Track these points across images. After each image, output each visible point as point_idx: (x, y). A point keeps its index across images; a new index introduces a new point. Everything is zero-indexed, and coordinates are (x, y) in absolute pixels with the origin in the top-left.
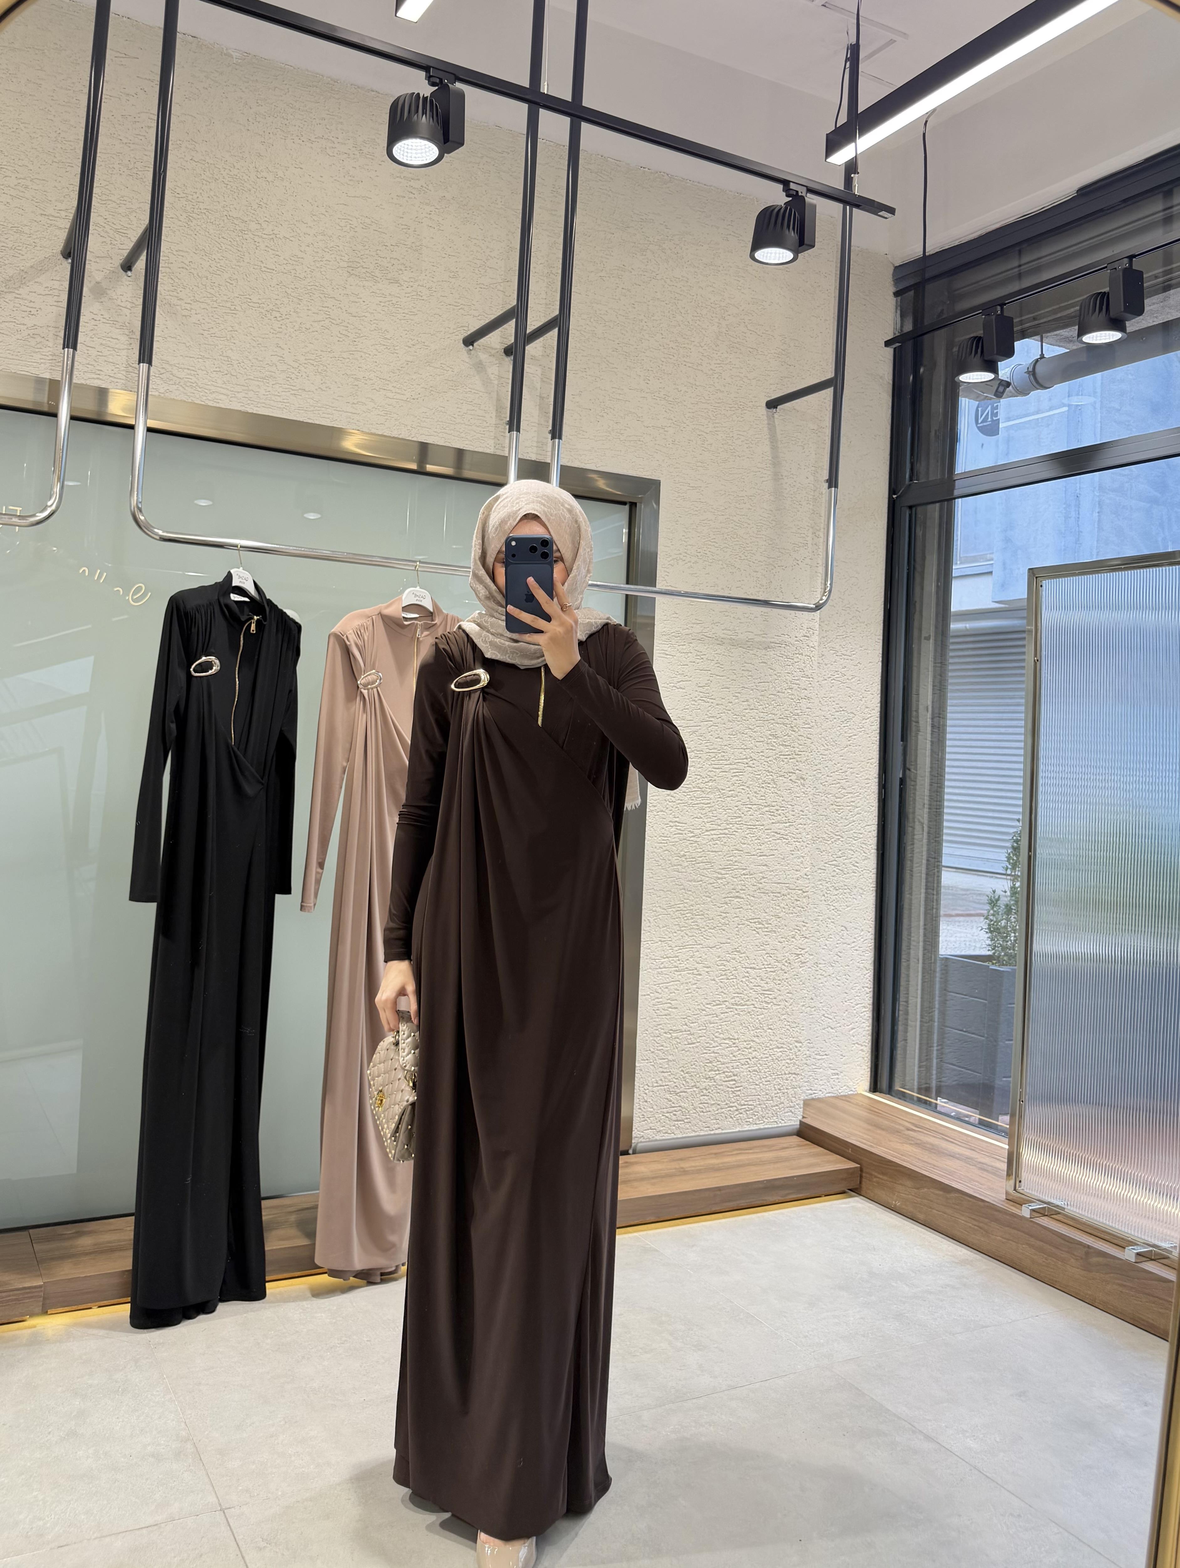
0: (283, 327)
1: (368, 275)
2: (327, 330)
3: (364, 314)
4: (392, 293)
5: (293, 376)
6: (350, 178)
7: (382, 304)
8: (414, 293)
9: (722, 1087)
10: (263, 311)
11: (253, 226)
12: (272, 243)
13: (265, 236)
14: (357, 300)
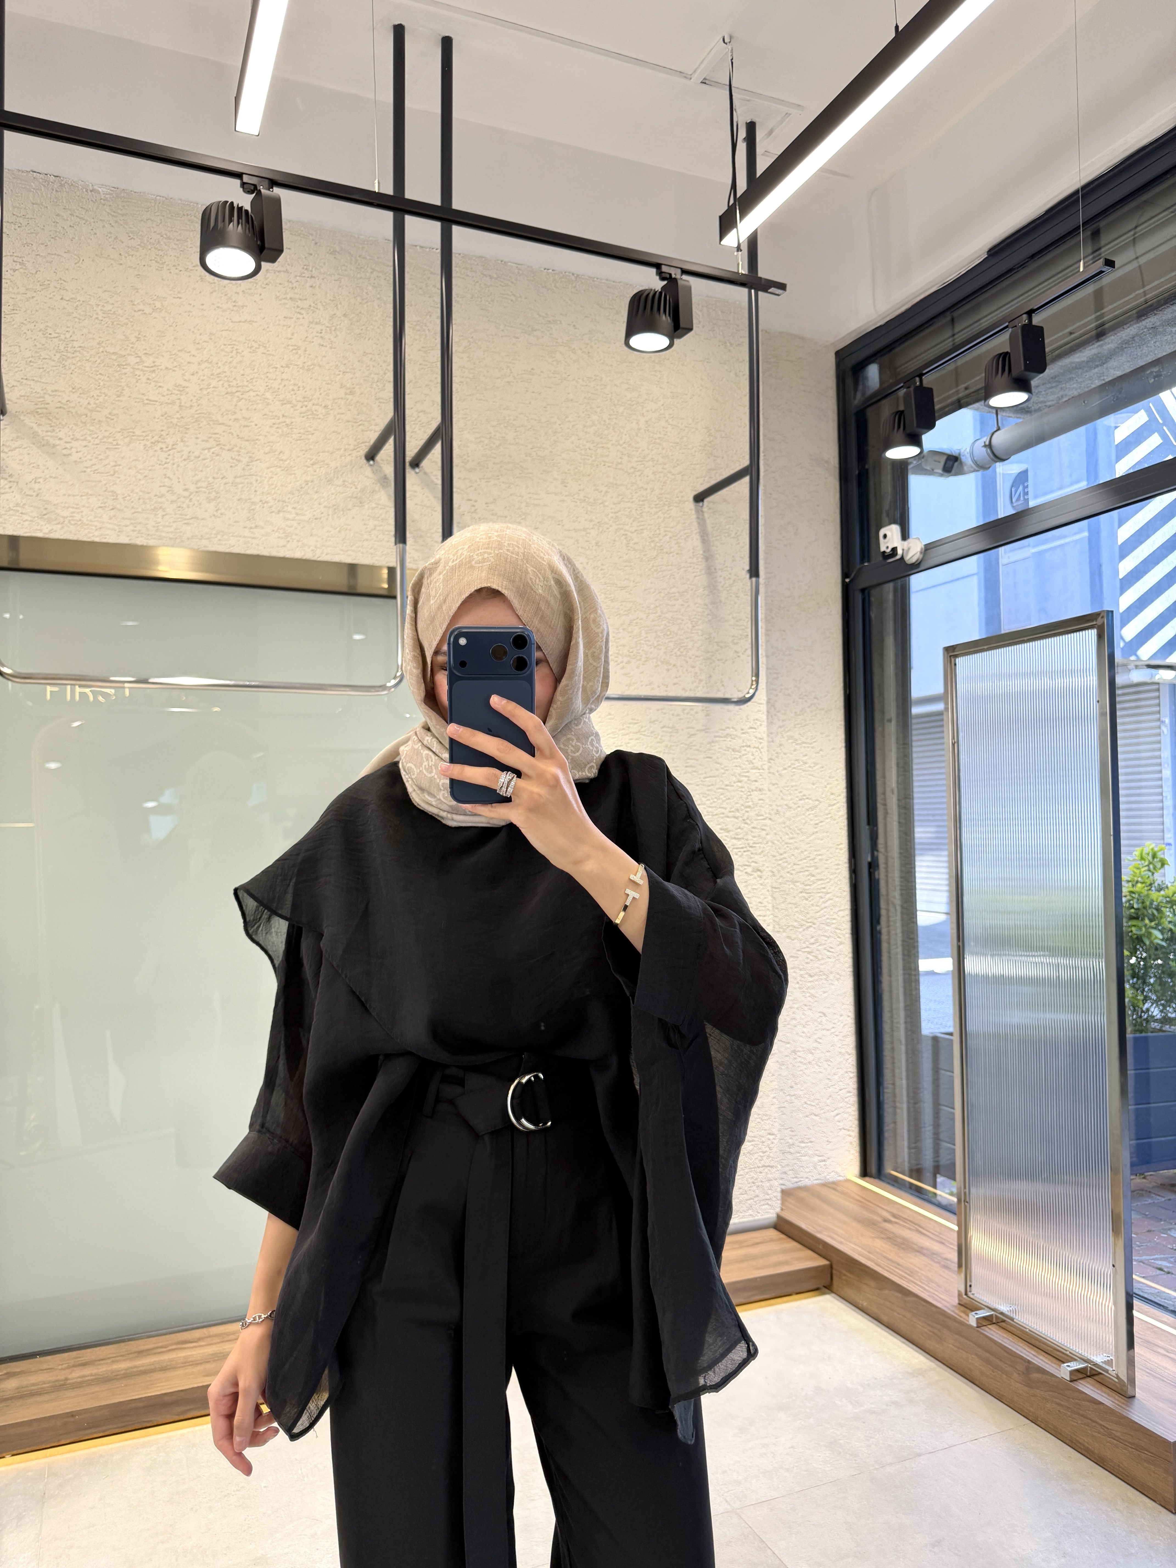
0: (170, 457)
1: (258, 398)
2: (218, 457)
3: (257, 437)
4: (286, 414)
5: (185, 506)
6: (234, 304)
7: (276, 426)
8: (310, 413)
10: (148, 443)
11: (132, 360)
12: (154, 375)
13: (145, 369)
14: (249, 424)
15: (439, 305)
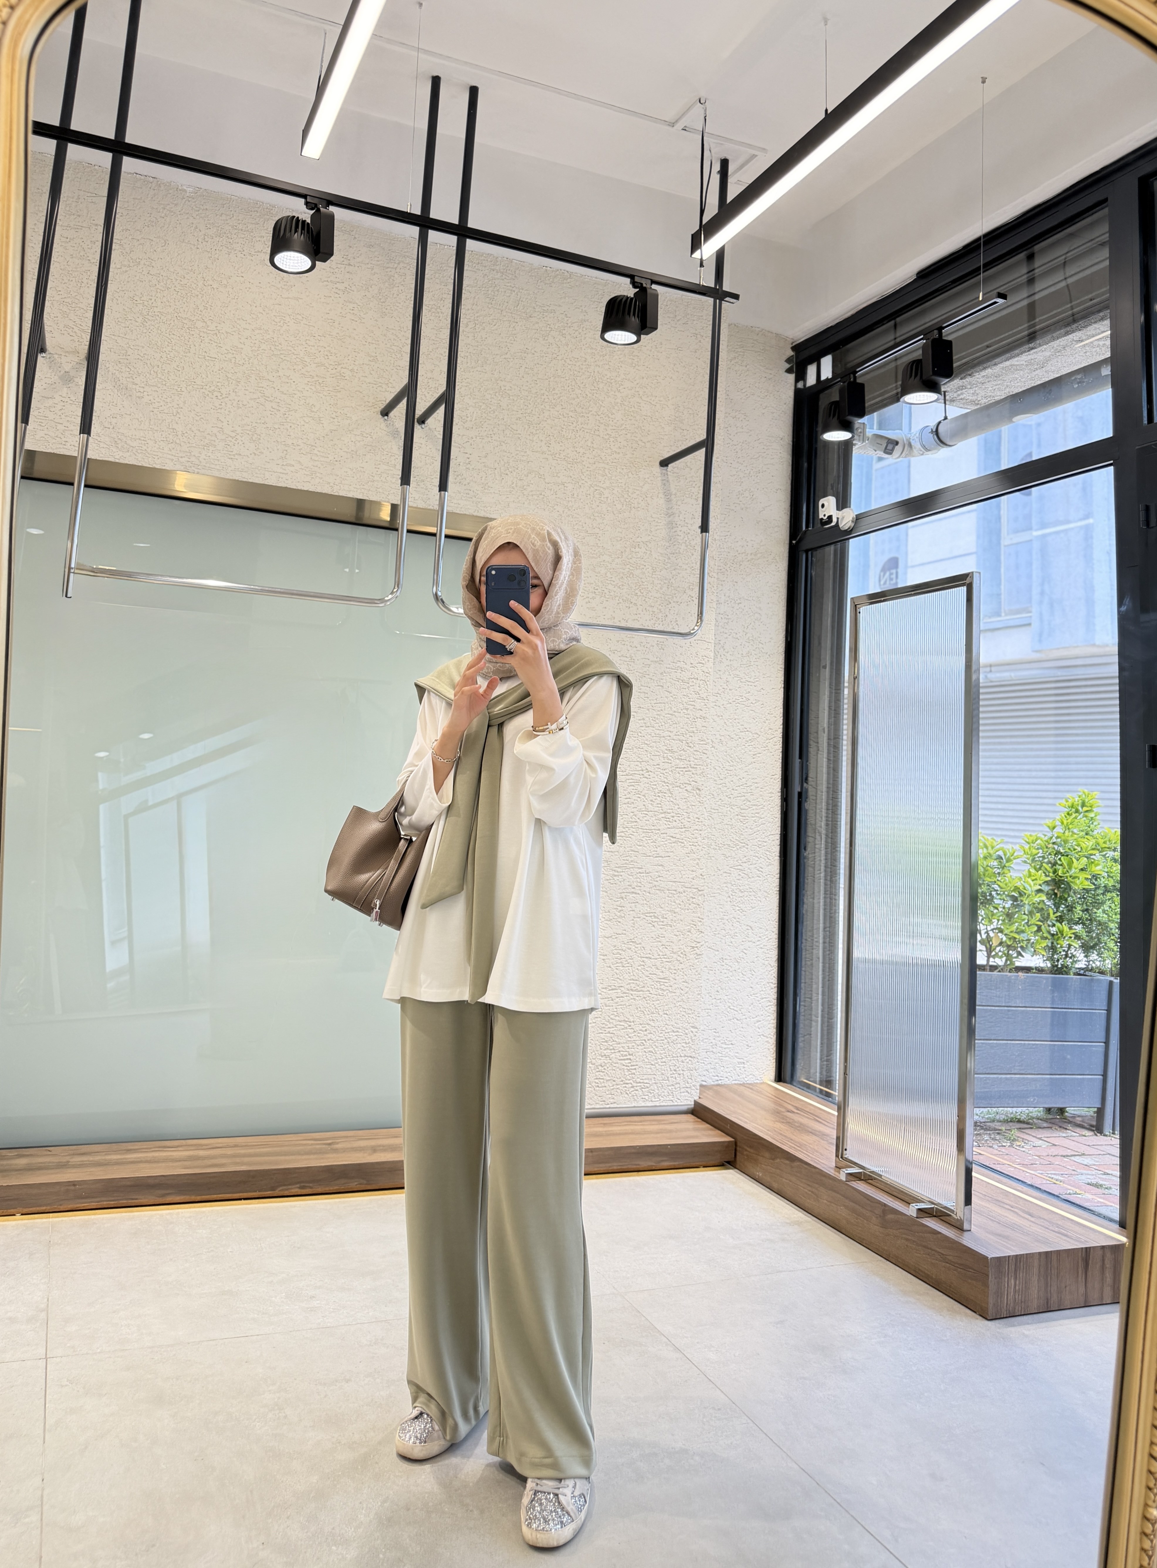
1: (298, 360)
2: (262, 406)
3: (295, 392)
8: (339, 374)
9: (617, 1065)
12: (216, 337)
13: (209, 332)
15: (451, 293)
